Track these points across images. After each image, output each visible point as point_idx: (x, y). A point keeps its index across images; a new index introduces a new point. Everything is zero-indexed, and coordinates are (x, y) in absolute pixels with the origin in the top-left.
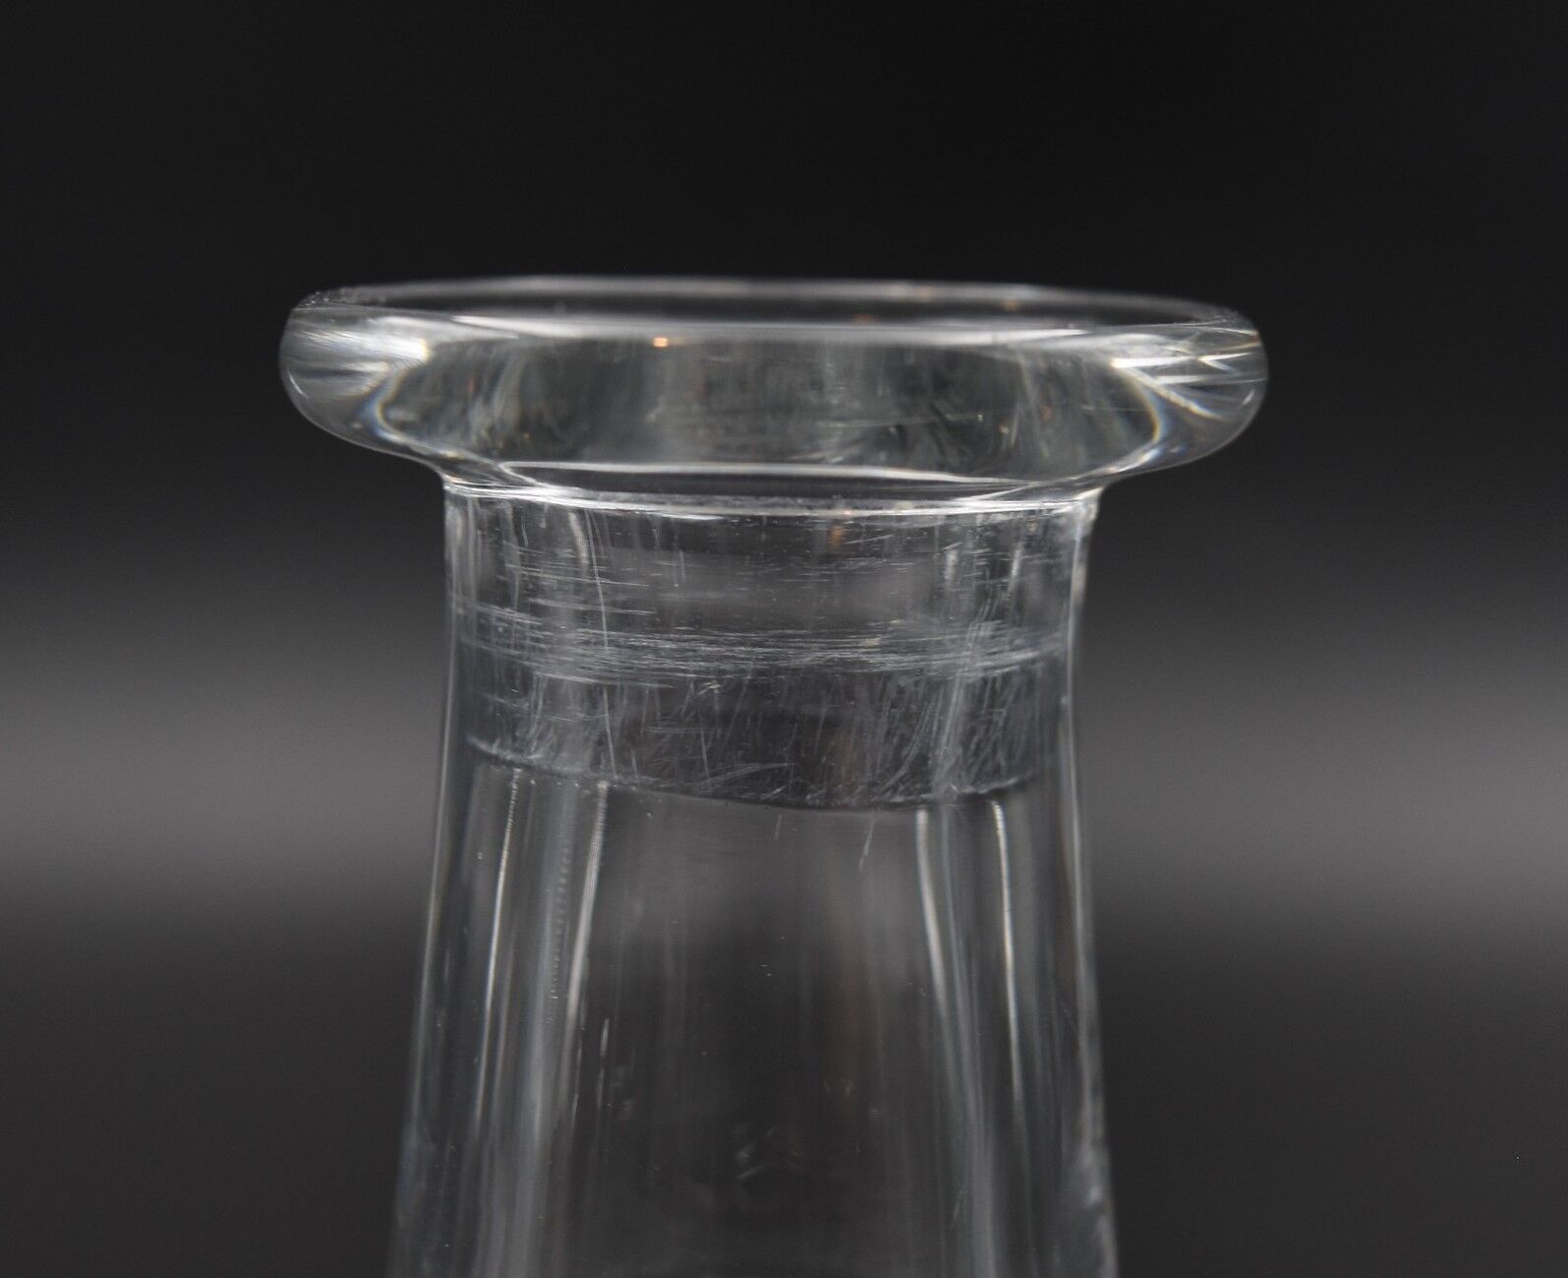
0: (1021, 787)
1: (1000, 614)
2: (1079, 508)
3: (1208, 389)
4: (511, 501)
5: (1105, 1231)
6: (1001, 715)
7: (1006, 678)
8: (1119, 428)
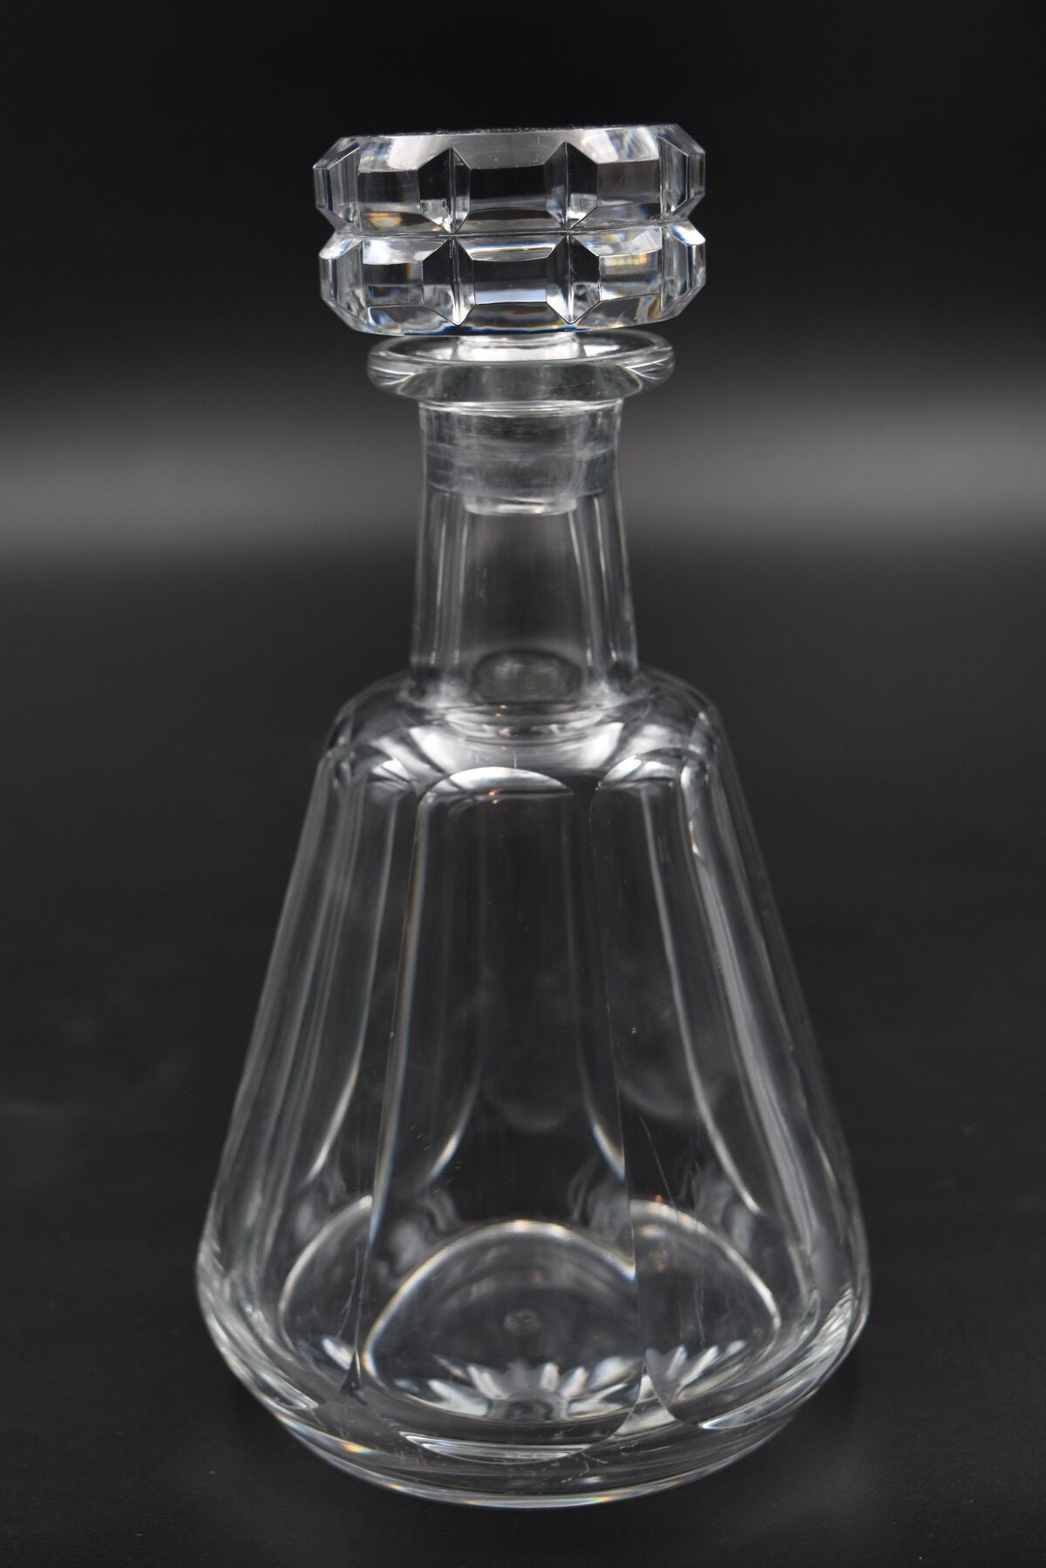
0: (603, 492)
1: (595, 439)
2: (619, 402)
3: (657, 371)
4: (435, 411)
5: (632, 629)
6: (596, 470)
7: (598, 459)
8: (627, 385)
